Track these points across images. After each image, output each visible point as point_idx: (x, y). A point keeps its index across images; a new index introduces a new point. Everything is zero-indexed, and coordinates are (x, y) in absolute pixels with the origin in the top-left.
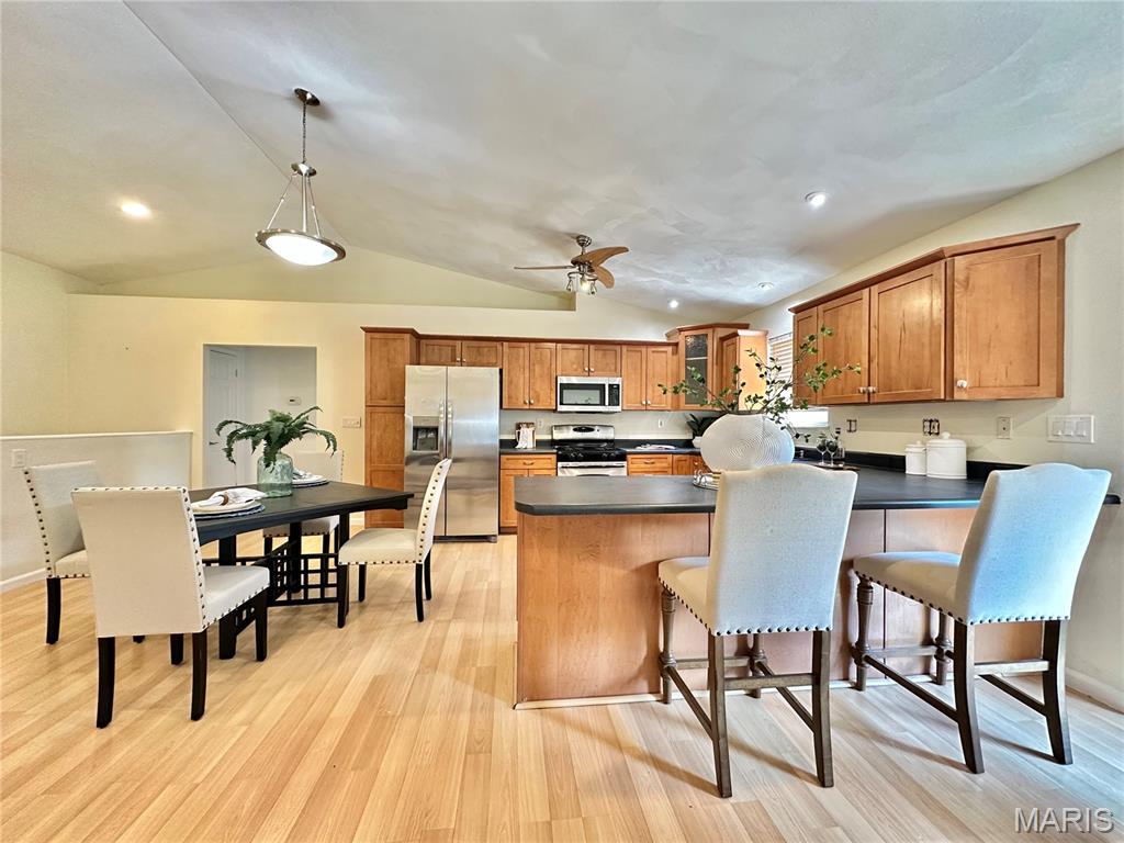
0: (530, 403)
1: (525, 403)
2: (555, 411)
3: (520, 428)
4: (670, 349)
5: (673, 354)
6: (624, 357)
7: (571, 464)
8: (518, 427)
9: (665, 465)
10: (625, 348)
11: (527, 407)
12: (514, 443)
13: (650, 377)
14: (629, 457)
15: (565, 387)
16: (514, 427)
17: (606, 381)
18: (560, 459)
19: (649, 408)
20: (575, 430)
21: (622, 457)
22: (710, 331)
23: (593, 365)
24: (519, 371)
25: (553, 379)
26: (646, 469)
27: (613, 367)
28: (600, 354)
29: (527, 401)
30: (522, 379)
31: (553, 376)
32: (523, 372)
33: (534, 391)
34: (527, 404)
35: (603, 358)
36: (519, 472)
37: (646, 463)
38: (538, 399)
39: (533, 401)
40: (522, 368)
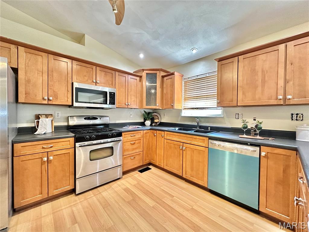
0: (48, 99)
1: (44, 99)
2: (71, 106)
3: (39, 118)
4: (138, 78)
5: (139, 81)
6: (117, 78)
7: (86, 143)
8: (38, 117)
9: (140, 136)
10: (117, 73)
11: (46, 102)
12: (33, 130)
13: (129, 90)
14: (123, 134)
15: (79, 90)
16: (33, 118)
17: (108, 90)
18: (77, 140)
19: (129, 107)
20: (85, 119)
21: (120, 134)
22: (158, 72)
23: (99, 79)
24: (38, 73)
25: (70, 84)
26: (131, 140)
27: (110, 83)
28: (103, 73)
29: (46, 98)
30: (40, 80)
31: (70, 82)
32: (41, 74)
33: (52, 91)
34: (45, 100)
35: (104, 77)
36: (37, 156)
37: (131, 136)
38: (56, 97)
39: (51, 98)
40: (40, 72)
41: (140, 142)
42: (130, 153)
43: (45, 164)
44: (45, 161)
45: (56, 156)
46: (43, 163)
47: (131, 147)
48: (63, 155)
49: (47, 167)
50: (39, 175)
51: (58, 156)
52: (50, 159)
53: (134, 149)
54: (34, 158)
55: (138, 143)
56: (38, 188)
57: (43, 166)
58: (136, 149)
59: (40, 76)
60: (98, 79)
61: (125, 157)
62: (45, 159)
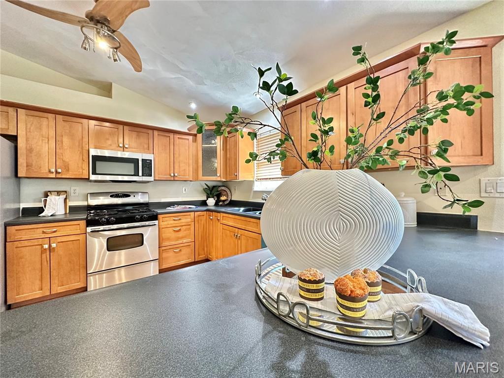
0: (56, 172)
1: (50, 172)
2: (88, 179)
4: (191, 138)
5: (193, 141)
6: (155, 139)
7: (101, 228)
8: (46, 195)
9: (189, 220)
10: (156, 133)
11: (53, 176)
13: (177, 155)
14: (160, 216)
15: (96, 159)
17: (140, 156)
18: (89, 224)
19: (176, 179)
20: (112, 196)
21: (155, 217)
23: (128, 143)
24: (42, 140)
25: (85, 151)
26: (174, 225)
27: (146, 146)
28: (134, 134)
29: (53, 170)
30: (45, 148)
31: (85, 148)
32: (47, 141)
33: (62, 161)
34: (53, 173)
35: (136, 138)
36: (36, 242)
37: (174, 220)
38: (67, 168)
39: (59, 170)
40: (45, 137)
41: (190, 228)
42: (173, 243)
43: (46, 253)
44: (46, 249)
45: (61, 243)
46: (43, 251)
47: (174, 235)
48: (71, 242)
49: (48, 256)
50: (38, 266)
51: (64, 243)
52: (53, 247)
53: (178, 239)
54: (32, 244)
55: (185, 231)
56: (38, 282)
57: (44, 256)
58: (182, 238)
59: (45, 143)
60: (126, 141)
61: (163, 248)
62: (46, 246)
